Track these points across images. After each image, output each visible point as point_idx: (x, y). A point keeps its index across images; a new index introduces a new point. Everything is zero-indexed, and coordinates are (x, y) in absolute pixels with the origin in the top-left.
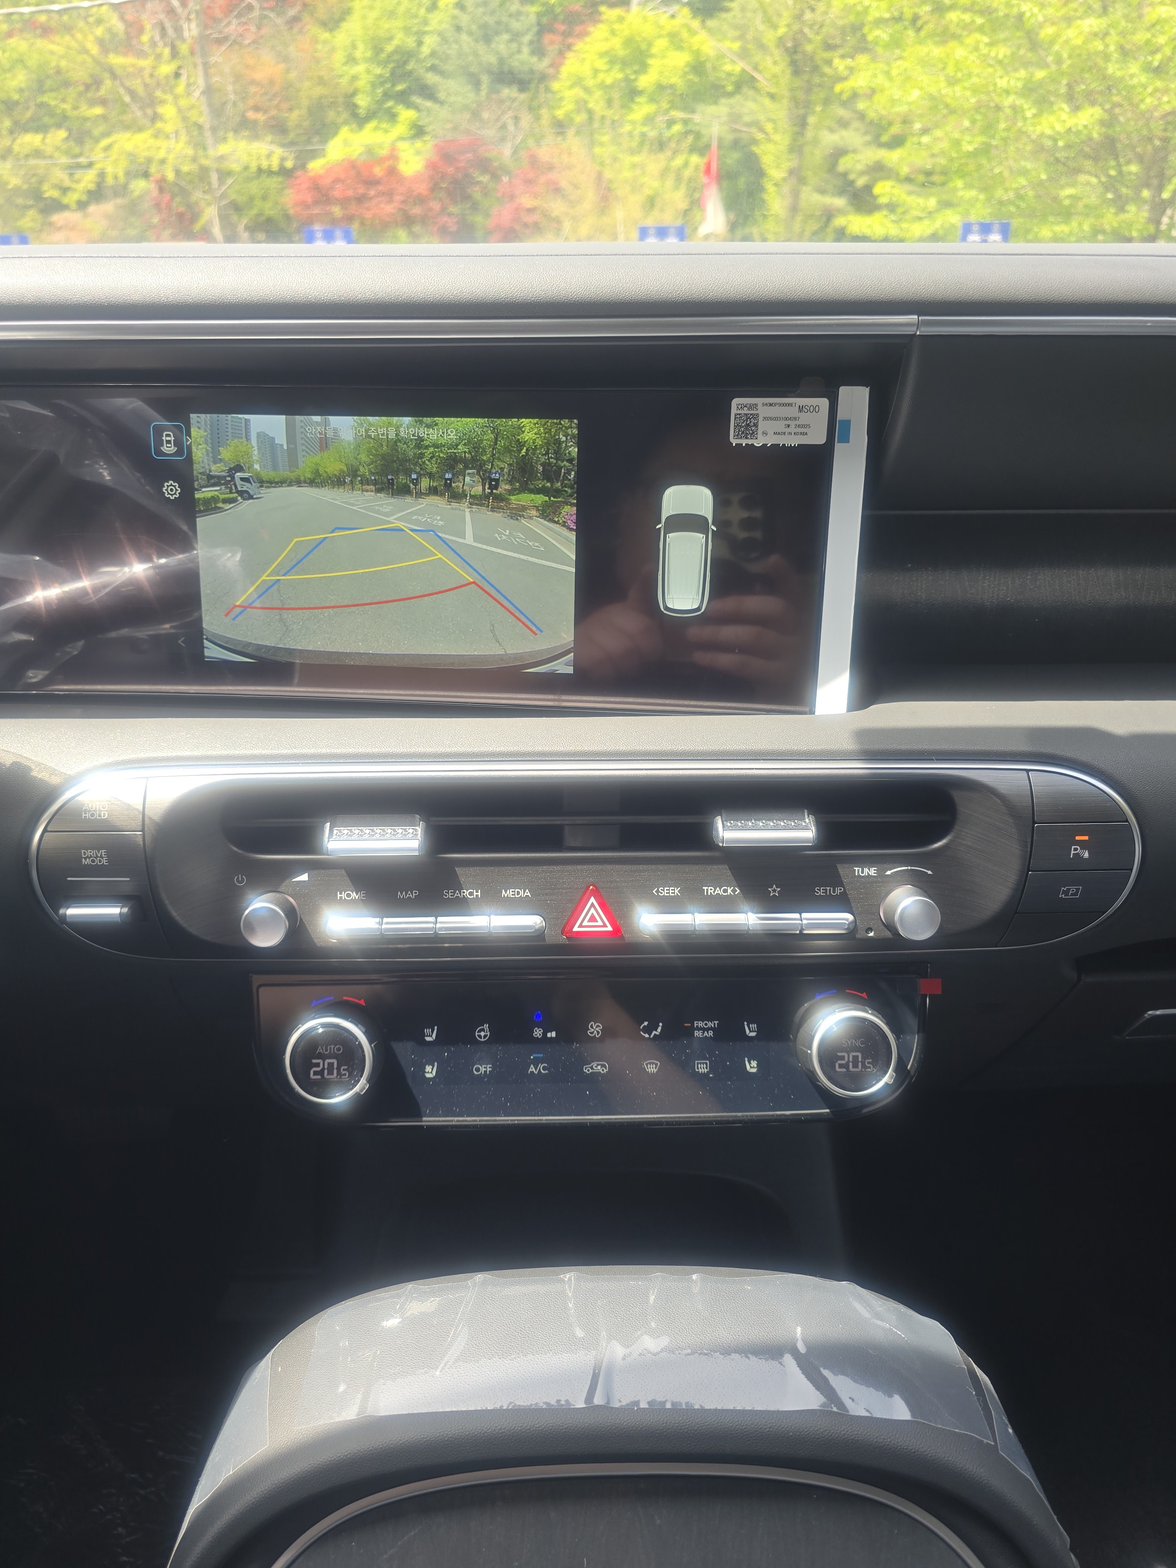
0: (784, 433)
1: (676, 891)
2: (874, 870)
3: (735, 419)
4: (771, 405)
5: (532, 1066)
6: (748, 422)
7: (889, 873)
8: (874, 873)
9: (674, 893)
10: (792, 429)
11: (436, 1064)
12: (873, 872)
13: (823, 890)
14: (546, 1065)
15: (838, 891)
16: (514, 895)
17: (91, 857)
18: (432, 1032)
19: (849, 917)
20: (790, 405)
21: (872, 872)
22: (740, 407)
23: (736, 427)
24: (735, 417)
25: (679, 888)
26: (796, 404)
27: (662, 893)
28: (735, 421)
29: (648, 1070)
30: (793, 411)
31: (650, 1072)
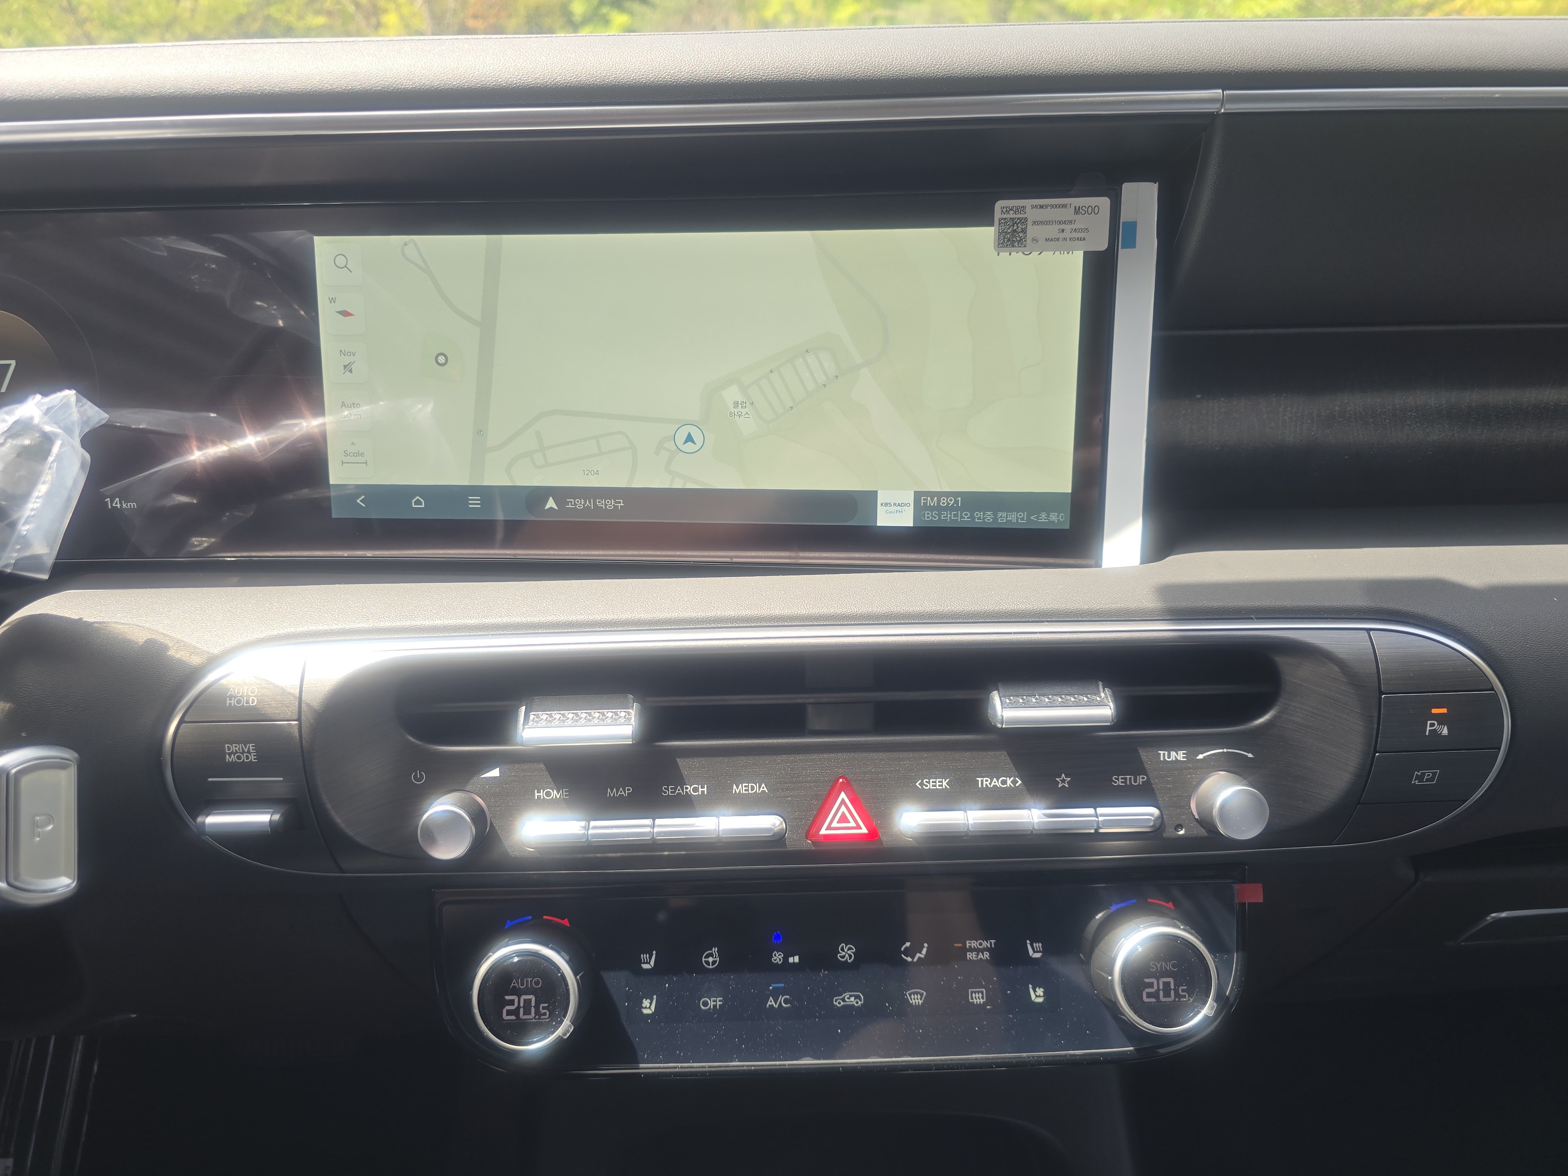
0: (1058, 239)
1: (945, 783)
2: (1183, 754)
3: (999, 224)
4: (1041, 207)
5: (771, 998)
6: (1015, 228)
7: (1200, 757)
8: (1183, 757)
9: (942, 786)
10: (1068, 234)
11: (655, 997)
12: (1182, 755)
13: (1122, 778)
14: (788, 997)
15: (1141, 779)
16: (747, 790)
17: (236, 752)
18: (650, 958)
19: (1154, 811)
20: (1064, 206)
21: (1180, 755)
22: (1005, 210)
23: (1001, 234)
24: (999, 222)
25: (948, 780)
26: (1070, 204)
27: (927, 786)
28: (999, 227)
29: (911, 1002)
30: (1068, 214)
31: (914, 1004)
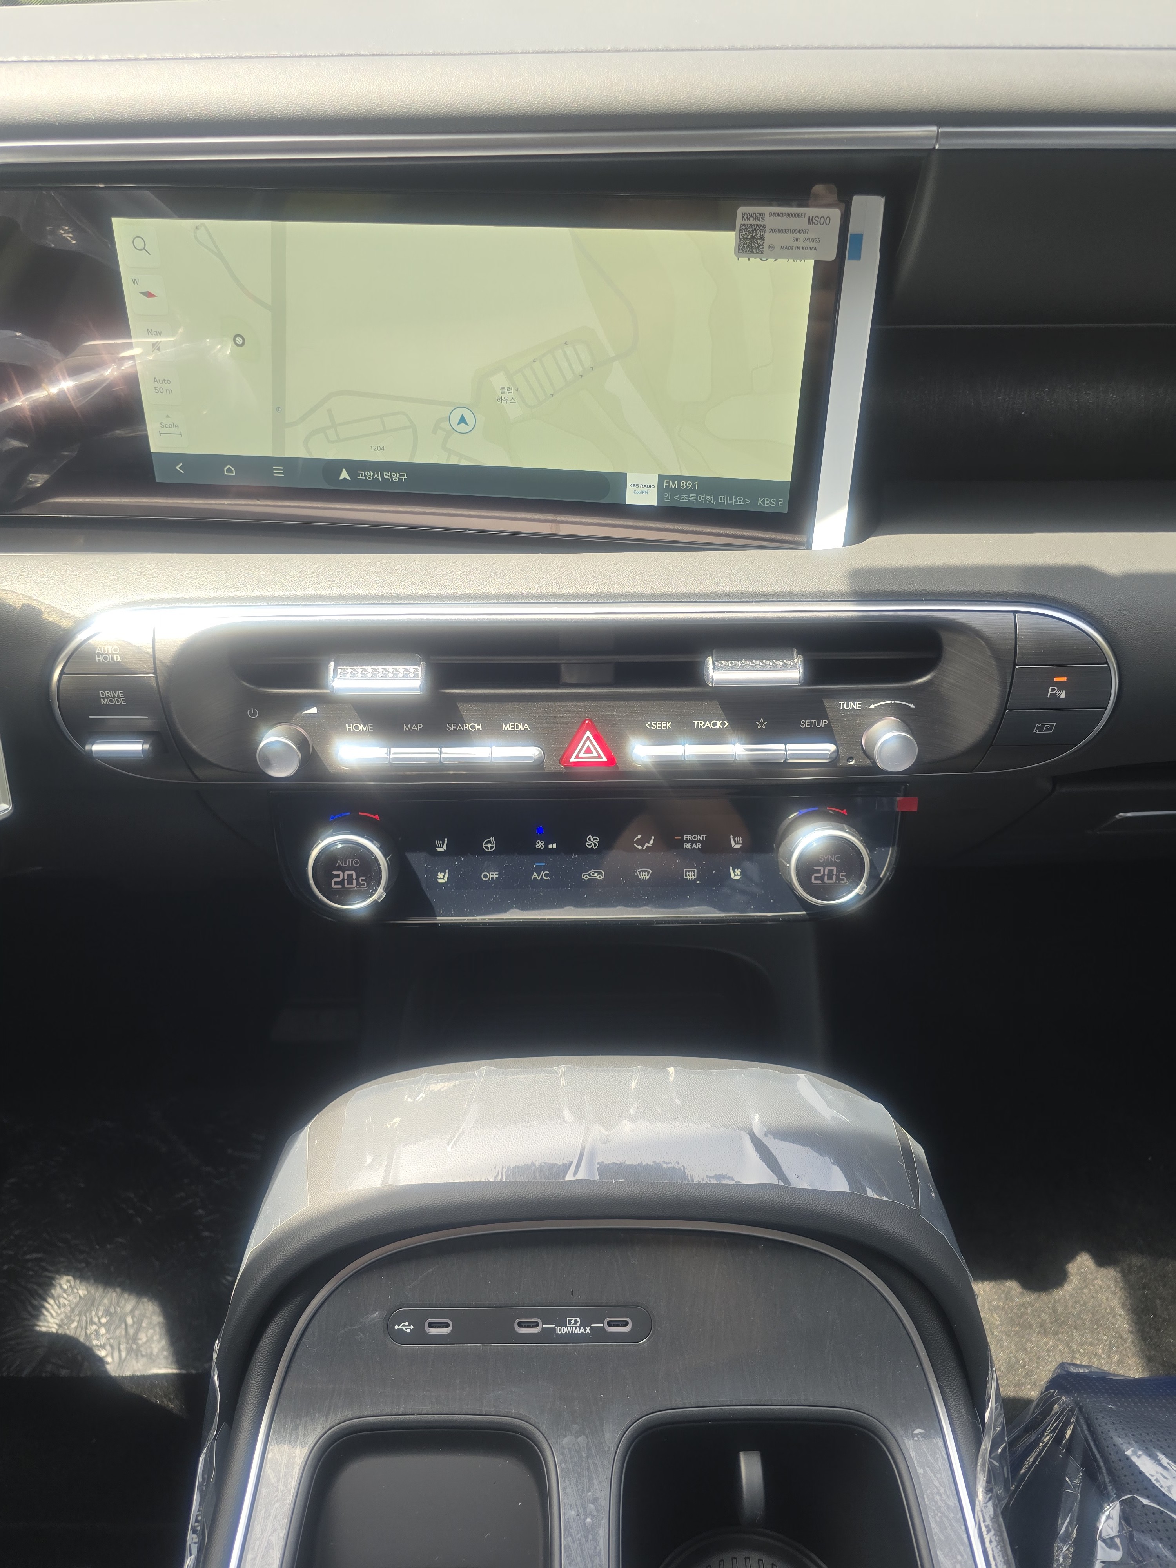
0: (792, 248)
1: (668, 725)
2: (859, 704)
3: (740, 230)
4: (779, 215)
5: (535, 873)
6: (754, 234)
7: (871, 706)
8: (859, 707)
9: (666, 726)
10: (801, 243)
11: (447, 871)
13: (808, 722)
14: (548, 872)
15: (823, 723)
16: (514, 728)
17: (109, 697)
18: (443, 843)
19: (831, 747)
20: (799, 215)
21: (857, 705)
22: (745, 217)
23: (741, 239)
24: (740, 228)
25: (671, 722)
26: (805, 214)
27: (654, 727)
28: (740, 233)
29: (640, 877)
30: (802, 223)
31: (642, 879)
